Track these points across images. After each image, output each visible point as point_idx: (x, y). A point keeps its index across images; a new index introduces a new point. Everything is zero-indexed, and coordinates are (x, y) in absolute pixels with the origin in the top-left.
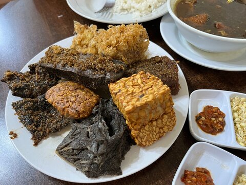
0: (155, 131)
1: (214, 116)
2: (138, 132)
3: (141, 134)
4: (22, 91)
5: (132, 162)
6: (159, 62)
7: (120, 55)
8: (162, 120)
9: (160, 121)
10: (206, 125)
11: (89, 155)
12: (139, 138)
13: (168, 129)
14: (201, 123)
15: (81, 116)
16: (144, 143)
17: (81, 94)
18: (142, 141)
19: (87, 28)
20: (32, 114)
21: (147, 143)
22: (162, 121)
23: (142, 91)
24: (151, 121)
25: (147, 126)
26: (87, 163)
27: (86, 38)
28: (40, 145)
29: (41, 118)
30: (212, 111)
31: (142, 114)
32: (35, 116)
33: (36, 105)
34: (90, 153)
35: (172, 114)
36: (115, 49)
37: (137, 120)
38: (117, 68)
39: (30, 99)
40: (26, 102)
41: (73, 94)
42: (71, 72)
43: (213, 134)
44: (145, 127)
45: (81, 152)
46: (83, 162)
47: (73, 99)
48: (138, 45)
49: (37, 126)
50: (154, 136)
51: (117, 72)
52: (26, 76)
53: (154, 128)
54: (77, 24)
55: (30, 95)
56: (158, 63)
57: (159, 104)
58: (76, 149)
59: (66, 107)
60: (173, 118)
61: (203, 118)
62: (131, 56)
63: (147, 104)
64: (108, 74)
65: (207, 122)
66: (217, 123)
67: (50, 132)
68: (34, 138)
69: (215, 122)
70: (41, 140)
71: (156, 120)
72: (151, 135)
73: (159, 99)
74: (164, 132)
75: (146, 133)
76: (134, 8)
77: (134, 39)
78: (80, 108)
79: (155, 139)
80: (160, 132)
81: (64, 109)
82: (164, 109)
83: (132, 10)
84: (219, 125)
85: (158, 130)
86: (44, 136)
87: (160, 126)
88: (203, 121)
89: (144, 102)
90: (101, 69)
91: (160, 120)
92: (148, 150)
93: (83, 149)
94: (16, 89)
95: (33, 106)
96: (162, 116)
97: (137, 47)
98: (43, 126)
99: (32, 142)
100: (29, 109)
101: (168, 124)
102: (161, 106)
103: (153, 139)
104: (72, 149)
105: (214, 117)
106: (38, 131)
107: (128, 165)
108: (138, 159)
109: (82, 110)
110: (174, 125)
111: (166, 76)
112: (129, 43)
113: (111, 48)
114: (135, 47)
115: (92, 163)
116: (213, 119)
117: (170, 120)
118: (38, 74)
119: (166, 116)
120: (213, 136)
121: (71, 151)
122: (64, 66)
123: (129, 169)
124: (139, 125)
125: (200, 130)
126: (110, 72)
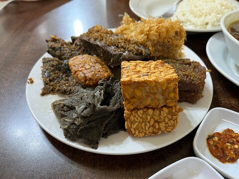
0: (149, 122)
1: (231, 141)
2: (129, 113)
3: (132, 118)
4: (55, 51)
5: (113, 143)
6: (188, 64)
7: (149, 44)
8: (160, 112)
9: (157, 113)
10: (216, 146)
11: (74, 114)
12: (128, 120)
13: (166, 128)
14: (212, 143)
15: (87, 82)
16: (133, 130)
17: (98, 66)
18: (131, 127)
19: (134, 22)
20: (53, 71)
21: (137, 133)
22: (160, 114)
23: (148, 73)
24: (147, 108)
25: (141, 111)
26: (69, 122)
27: (129, 29)
28: (45, 97)
29: (58, 77)
30: (231, 136)
31: (138, 93)
32: (55, 74)
33: (60, 66)
34: (75, 113)
35: (174, 110)
36: (146, 37)
37: (131, 98)
38: (138, 50)
39: (57, 59)
40: (53, 60)
41: (91, 64)
42: (98, 45)
43: (221, 161)
44: (139, 112)
45: (70, 110)
46: (66, 120)
47: (88, 67)
48: (170, 40)
49: (51, 81)
50: (147, 129)
51: (136, 54)
52: (66, 44)
53: (149, 117)
54: (126, 16)
55: (60, 56)
56: (186, 64)
57: (160, 89)
58: (67, 106)
59: (79, 71)
60: (175, 117)
61: (216, 139)
62: (160, 48)
63: (146, 83)
64: (127, 52)
65: (218, 143)
66: (231, 149)
67: (58, 90)
68: (44, 89)
69: (229, 148)
70: (48, 94)
71: (153, 109)
72: (143, 124)
73: (162, 84)
74: (159, 129)
75: (137, 119)
76: (190, 22)
77: (167, 32)
78: (89, 75)
79: (147, 132)
80: (155, 127)
81: (76, 72)
82: (166, 100)
83: (188, 23)
84: (232, 153)
85: (152, 122)
86: (53, 91)
87: (156, 118)
88: (214, 141)
89: (143, 80)
90: (122, 47)
91: (158, 111)
92: (135, 140)
93: (72, 108)
94: (51, 48)
95: (57, 65)
96: (162, 107)
97: (169, 42)
98: (56, 83)
99: (41, 92)
100: (53, 66)
101: (167, 120)
102: (162, 94)
103: (144, 131)
104: (64, 104)
105: (231, 143)
106: (50, 85)
107: (107, 145)
108: (121, 144)
109: (90, 76)
110: (174, 126)
111: (187, 77)
112: (161, 34)
113: (143, 35)
114: (166, 41)
115: (73, 124)
116: (229, 144)
117: (170, 117)
118: (76, 45)
119: (166, 110)
120: (221, 163)
121: (62, 105)
122: (95, 39)
123: (106, 148)
124: (132, 105)
125: (207, 151)
126: (129, 51)
